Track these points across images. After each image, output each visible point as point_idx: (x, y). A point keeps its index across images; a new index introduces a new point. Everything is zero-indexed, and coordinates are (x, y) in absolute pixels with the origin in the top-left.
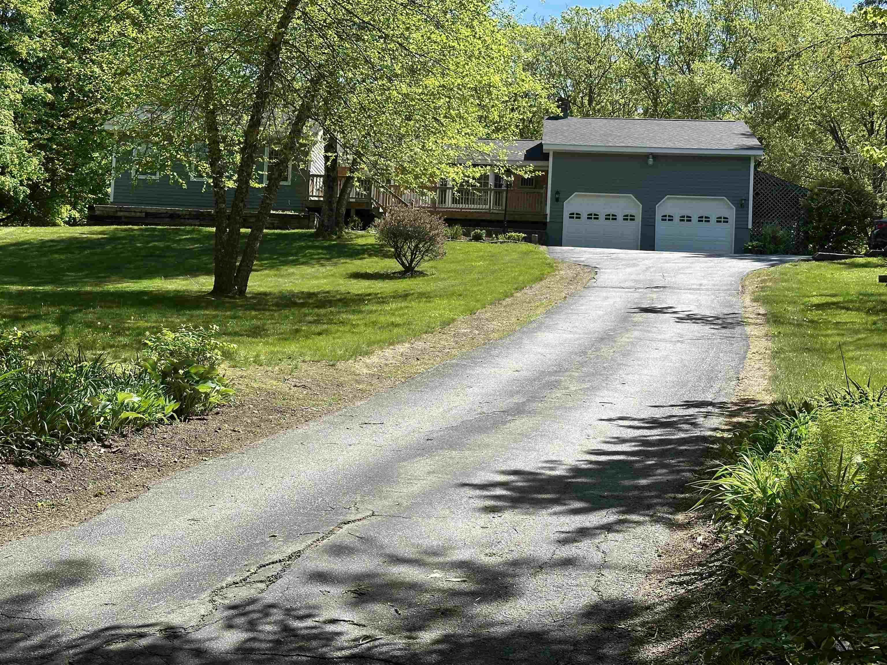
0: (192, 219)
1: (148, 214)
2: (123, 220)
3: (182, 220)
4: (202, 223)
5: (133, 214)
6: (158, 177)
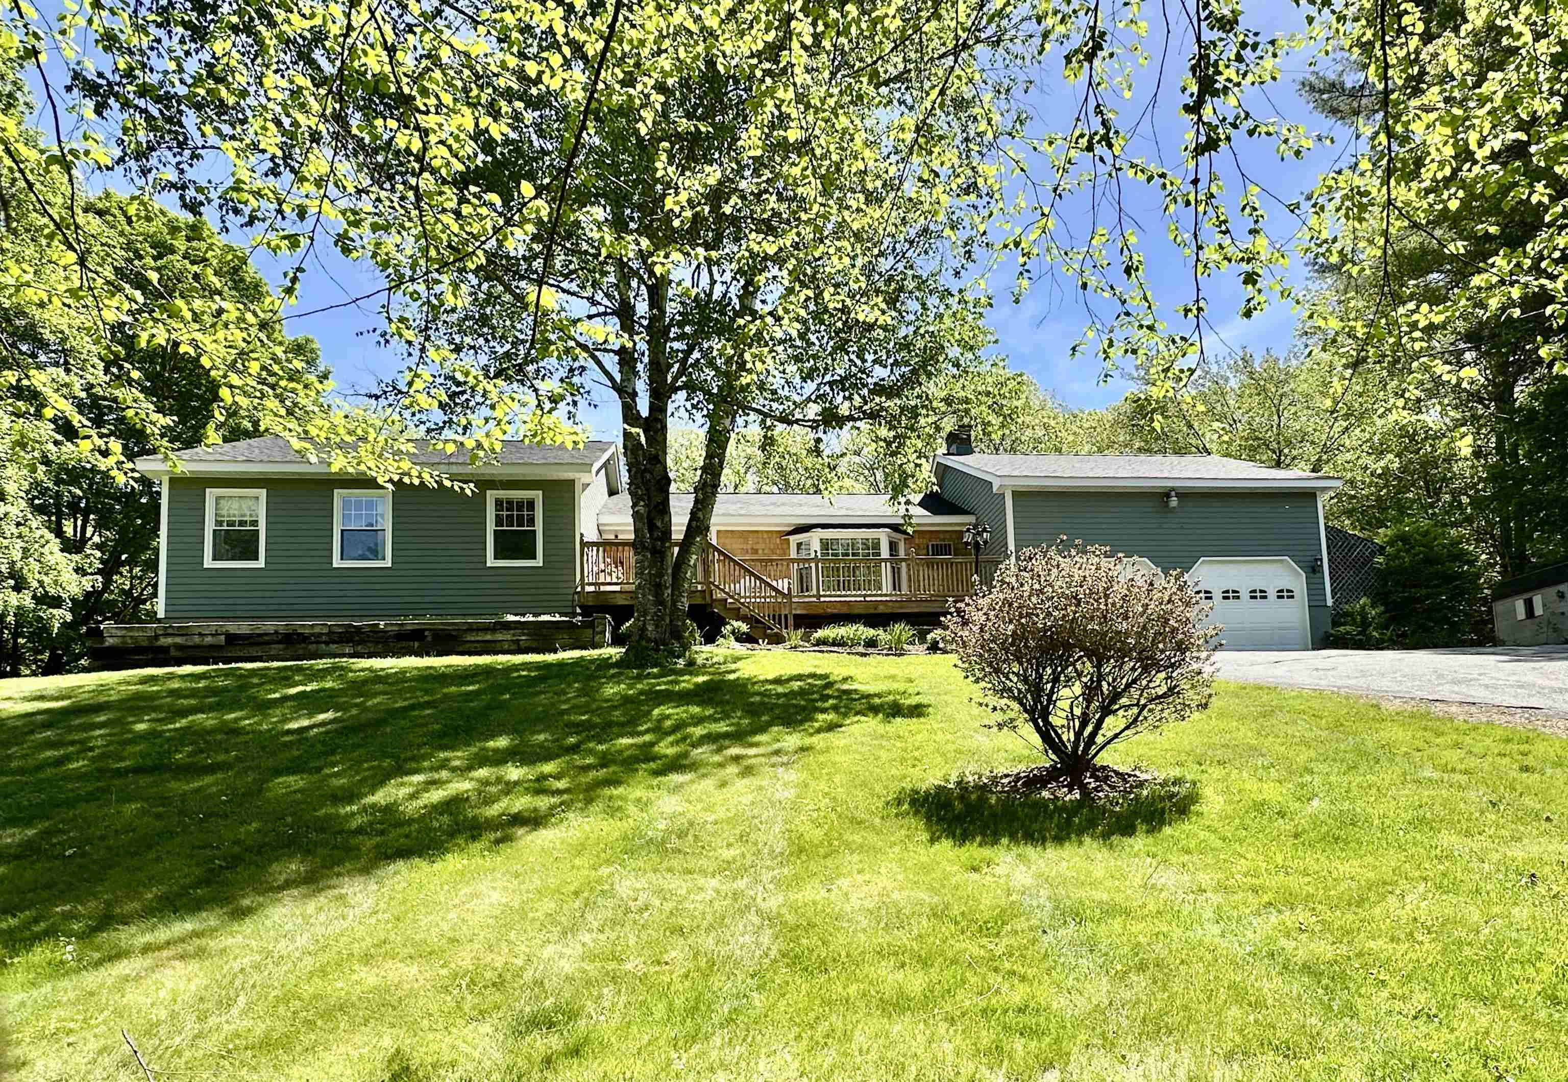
0: (334, 642)
1: (232, 639)
2: (173, 653)
3: (312, 647)
4: (359, 648)
5: (197, 639)
6: (261, 563)
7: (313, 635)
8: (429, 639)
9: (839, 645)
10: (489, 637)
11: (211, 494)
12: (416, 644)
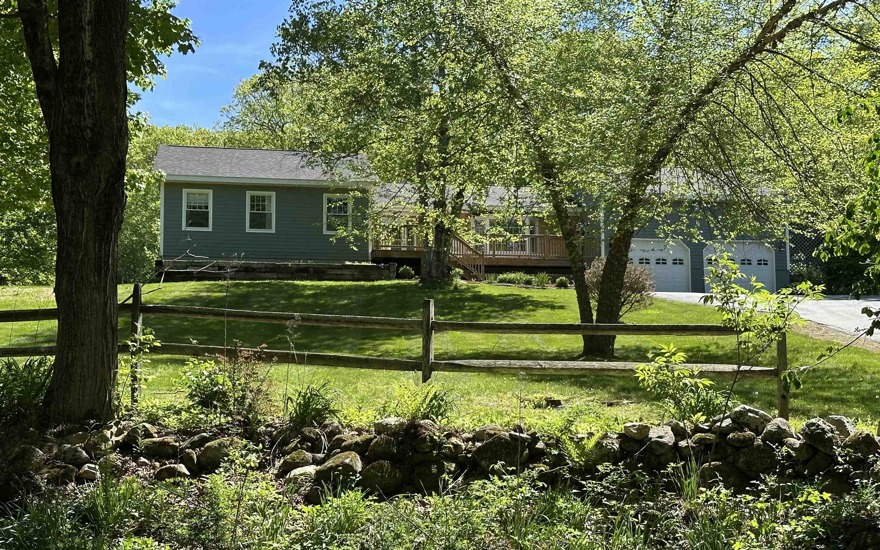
0: (268, 272)
4: (280, 276)
6: (210, 229)
7: (258, 268)
8: (312, 272)
9: (512, 283)
10: (339, 272)
11: (185, 191)
12: (306, 275)
